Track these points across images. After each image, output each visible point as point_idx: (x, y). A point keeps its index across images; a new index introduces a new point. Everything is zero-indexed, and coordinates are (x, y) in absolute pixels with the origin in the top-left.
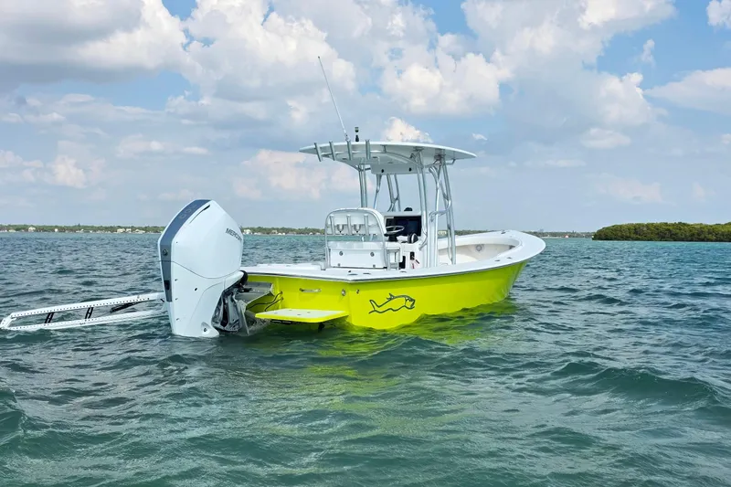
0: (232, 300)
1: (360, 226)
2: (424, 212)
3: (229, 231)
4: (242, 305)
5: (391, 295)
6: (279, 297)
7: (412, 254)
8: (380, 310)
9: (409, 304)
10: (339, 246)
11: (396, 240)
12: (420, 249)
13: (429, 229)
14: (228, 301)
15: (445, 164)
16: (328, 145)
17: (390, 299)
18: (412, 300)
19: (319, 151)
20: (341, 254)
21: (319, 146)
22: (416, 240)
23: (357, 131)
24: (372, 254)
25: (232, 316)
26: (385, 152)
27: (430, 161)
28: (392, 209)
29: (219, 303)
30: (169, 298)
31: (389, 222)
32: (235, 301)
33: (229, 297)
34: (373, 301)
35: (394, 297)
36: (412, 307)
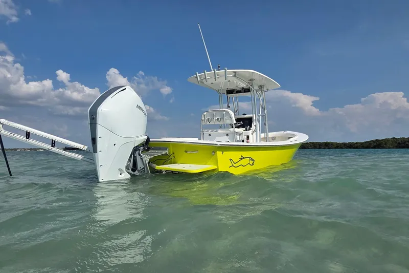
0: (139, 155)
1: (221, 119)
2: (254, 115)
3: (138, 107)
4: (147, 158)
5: (242, 157)
6: (172, 156)
8: (236, 165)
9: (251, 162)
12: (252, 134)
14: (136, 155)
15: (264, 90)
17: (242, 159)
18: (253, 160)
19: (198, 78)
20: (209, 136)
24: (227, 135)
25: (140, 165)
26: (235, 76)
29: (131, 156)
30: (95, 151)
32: (142, 155)
33: (137, 152)
34: (230, 159)
35: (244, 158)
36: (253, 164)
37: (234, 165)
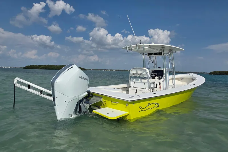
0: (83, 104)
1: (140, 74)
2: (165, 69)
3: (81, 77)
4: (87, 106)
5: (149, 104)
7: (160, 83)
8: (144, 110)
9: (157, 106)
10: (134, 80)
11: (154, 78)
12: (163, 81)
13: (166, 74)
14: (81, 104)
15: (172, 53)
16: (130, 46)
17: (149, 105)
18: (158, 104)
19: (127, 48)
20: (135, 83)
21: (127, 46)
22: (161, 78)
23: (141, 41)
24: (145, 84)
25: (83, 110)
26: (150, 48)
27: (167, 51)
28: (154, 67)
30: (55, 105)
31: (153, 72)
32: (84, 104)
33: (81, 103)
34: (140, 107)
35: (150, 104)
36: (158, 107)
37: (142, 109)
